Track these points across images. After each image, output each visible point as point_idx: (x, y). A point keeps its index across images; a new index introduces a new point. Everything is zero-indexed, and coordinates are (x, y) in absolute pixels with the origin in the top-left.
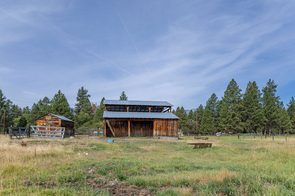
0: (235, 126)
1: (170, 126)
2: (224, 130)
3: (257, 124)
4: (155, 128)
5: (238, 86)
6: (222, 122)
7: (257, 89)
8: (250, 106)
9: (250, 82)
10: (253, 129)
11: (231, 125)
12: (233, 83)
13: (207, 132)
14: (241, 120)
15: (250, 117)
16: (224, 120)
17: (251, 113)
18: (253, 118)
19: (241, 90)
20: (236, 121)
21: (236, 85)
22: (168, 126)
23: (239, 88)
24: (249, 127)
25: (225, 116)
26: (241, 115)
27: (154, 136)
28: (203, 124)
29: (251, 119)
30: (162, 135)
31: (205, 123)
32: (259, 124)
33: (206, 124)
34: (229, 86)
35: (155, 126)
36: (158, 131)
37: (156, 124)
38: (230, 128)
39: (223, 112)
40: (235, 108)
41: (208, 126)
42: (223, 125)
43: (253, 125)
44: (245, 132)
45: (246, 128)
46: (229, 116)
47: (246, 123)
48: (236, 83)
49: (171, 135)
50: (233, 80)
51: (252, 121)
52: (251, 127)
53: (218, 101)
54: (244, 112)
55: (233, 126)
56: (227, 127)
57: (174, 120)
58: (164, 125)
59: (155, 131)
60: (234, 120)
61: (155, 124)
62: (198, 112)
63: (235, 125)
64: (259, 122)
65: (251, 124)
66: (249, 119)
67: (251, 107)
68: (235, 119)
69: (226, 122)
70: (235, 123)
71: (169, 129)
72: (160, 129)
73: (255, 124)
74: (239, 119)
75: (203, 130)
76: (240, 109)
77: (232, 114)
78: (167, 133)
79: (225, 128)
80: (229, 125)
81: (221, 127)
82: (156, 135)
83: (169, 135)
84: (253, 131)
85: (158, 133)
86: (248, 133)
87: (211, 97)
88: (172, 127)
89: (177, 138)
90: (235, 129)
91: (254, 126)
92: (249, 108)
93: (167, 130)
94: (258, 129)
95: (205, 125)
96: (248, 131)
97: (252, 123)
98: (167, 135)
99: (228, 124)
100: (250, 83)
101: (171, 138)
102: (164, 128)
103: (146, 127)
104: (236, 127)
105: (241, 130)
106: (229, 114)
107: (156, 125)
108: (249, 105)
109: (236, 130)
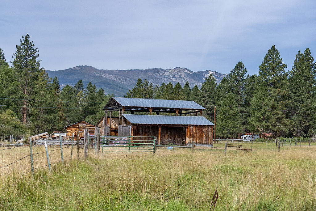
0: (274, 126)
1: (204, 133)
2: (258, 131)
3: (308, 122)
4: (188, 135)
5: (281, 59)
6: (254, 119)
7: (312, 61)
8: (298, 94)
9: (299, 52)
10: (303, 130)
11: (269, 124)
12: (273, 52)
13: (228, 134)
14: (284, 116)
15: (299, 111)
16: (258, 114)
17: (300, 105)
18: (303, 113)
19: (285, 66)
20: (276, 117)
21: (278, 56)
22: (202, 133)
23: (282, 61)
24: (297, 127)
25: (259, 108)
26: (286, 106)
27: (186, 144)
28: (222, 120)
29: (300, 113)
30: (196, 143)
31: (225, 118)
32: (311, 122)
33: (227, 121)
34: (266, 57)
35: (188, 133)
36: (191, 138)
37: (190, 130)
38: (267, 129)
39: (256, 101)
40: (275, 94)
41: (230, 125)
42: (257, 124)
43: (303, 124)
44: (290, 135)
45: (292, 129)
46: (266, 108)
47: (292, 121)
48: (278, 53)
49: (205, 143)
50: (273, 47)
51: (301, 117)
52: (299, 127)
53: (248, 76)
54: (289, 102)
55: (272, 125)
56: (262, 126)
57: (208, 126)
58: (198, 131)
59: (188, 138)
60: (273, 115)
61: (188, 130)
62: (205, 92)
63: (275, 123)
64: (311, 119)
65: (300, 122)
66: (297, 114)
67: (301, 95)
68: (276, 113)
69: (260, 119)
70: (275, 119)
71: (203, 136)
72: (194, 136)
73: (305, 122)
74: (281, 113)
75: (222, 131)
76: (283, 97)
77: (270, 106)
78: (201, 140)
79: (259, 129)
80: (265, 124)
81: (253, 126)
82: (189, 143)
83: (203, 142)
84: (303, 133)
85: (191, 140)
86: (295, 136)
87: (236, 69)
88: (207, 134)
89: (211, 146)
90: (275, 130)
91: (305, 125)
92: (298, 96)
93: (201, 137)
94: (310, 130)
95: (225, 123)
96: (294, 133)
97: (301, 120)
98: (201, 143)
99: (264, 122)
100: (299, 54)
101: (205, 146)
102: (198, 135)
103: (172, 134)
104: (277, 127)
105: (285, 132)
106: (267, 105)
107: (190, 132)
108: (298, 92)
109: (276, 133)
